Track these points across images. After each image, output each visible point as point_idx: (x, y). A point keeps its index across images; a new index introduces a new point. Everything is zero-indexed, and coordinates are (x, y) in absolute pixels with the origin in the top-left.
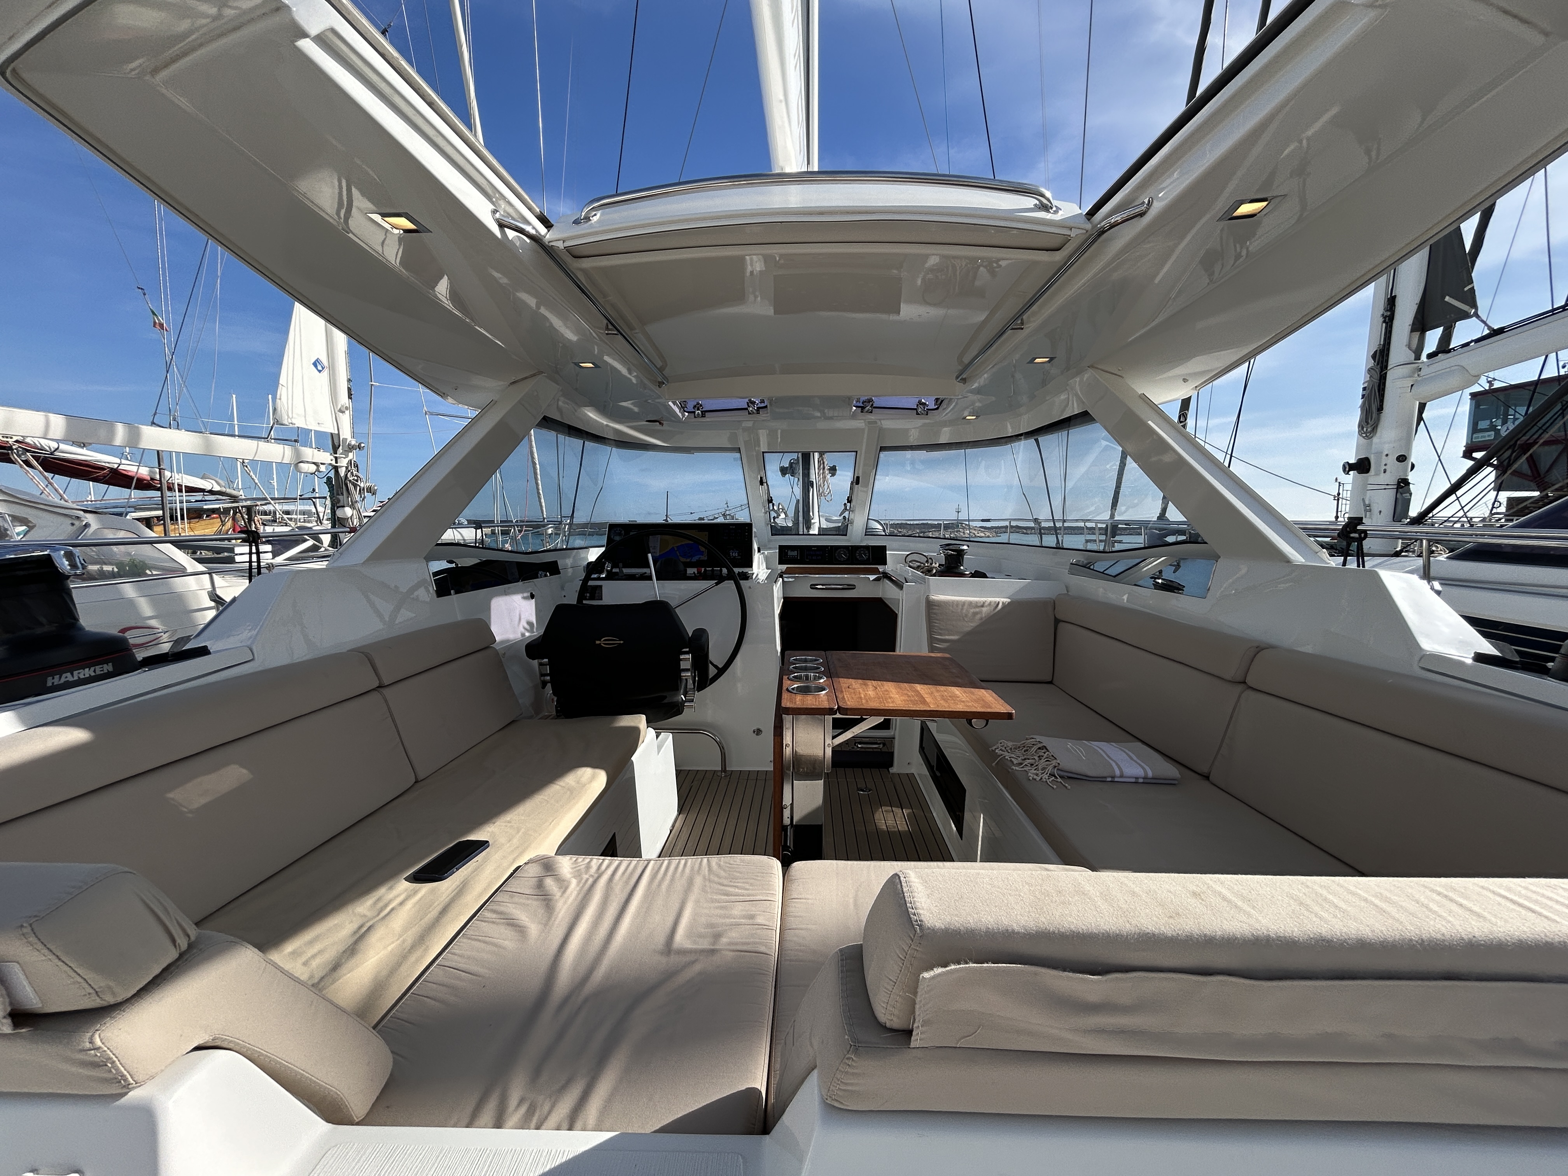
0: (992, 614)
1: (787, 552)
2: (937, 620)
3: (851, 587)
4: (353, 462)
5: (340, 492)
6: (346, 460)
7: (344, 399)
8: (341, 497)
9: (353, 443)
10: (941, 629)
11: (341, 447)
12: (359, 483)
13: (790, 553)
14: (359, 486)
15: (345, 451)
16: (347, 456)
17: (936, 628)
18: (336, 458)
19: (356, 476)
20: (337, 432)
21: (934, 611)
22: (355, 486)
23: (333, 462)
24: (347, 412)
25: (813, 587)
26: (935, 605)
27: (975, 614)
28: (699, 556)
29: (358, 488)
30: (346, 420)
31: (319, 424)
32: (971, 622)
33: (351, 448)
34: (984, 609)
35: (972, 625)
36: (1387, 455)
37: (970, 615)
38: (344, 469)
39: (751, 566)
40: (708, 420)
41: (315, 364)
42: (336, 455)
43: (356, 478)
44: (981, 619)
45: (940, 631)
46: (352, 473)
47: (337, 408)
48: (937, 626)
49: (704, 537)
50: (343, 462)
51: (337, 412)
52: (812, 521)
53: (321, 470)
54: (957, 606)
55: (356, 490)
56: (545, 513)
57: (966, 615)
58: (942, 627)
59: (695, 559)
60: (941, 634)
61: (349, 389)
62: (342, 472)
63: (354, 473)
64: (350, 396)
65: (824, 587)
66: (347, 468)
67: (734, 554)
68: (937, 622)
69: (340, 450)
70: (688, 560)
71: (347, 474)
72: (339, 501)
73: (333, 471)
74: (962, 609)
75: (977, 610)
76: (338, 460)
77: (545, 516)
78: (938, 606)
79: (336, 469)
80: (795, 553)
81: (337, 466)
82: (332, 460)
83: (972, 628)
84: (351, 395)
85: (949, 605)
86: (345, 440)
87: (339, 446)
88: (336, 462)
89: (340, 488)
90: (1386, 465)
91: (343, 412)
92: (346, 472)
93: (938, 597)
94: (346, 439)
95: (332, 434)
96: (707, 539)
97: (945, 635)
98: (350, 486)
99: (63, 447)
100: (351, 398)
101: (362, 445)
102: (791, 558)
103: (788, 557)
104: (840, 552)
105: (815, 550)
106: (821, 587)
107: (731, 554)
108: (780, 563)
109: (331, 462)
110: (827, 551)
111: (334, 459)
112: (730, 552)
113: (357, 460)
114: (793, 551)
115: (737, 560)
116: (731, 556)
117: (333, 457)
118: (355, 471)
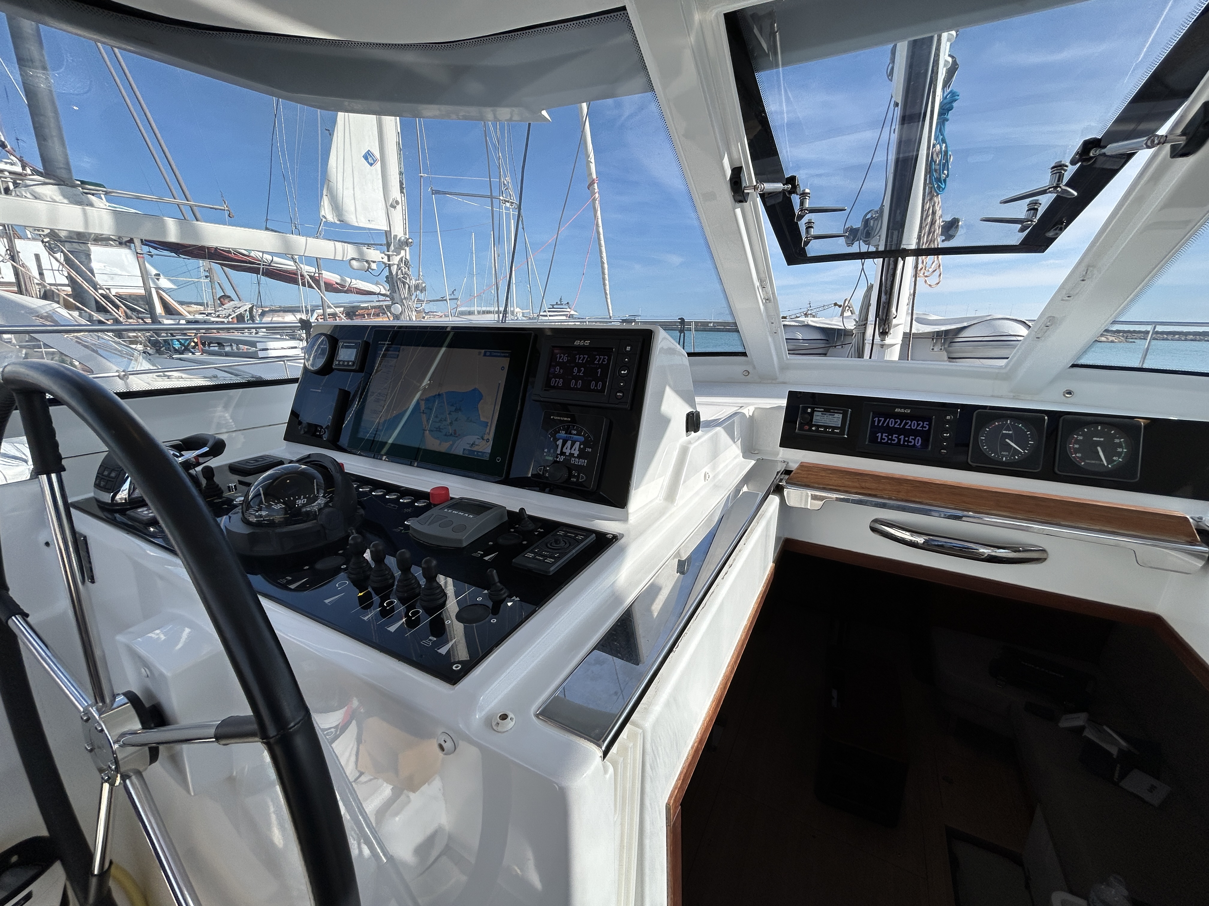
1: (812, 415)
4: (404, 259)
5: (394, 290)
6: (399, 257)
7: (395, 193)
8: (395, 295)
9: (404, 238)
11: (393, 244)
12: (408, 281)
13: (821, 418)
14: (408, 284)
15: (397, 248)
16: (399, 254)
18: (389, 256)
19: (405, 274)
20: (388, 229)
22: (404, 283)
23: (385, 260)
24: (399, 207)
28: (471, 439)
29: (407, 286)
30: (398, 216)
31: (369, 221)
33: (401, 245)
38: (396, 266)
41: (366, 157)
42: (388, 253)
43: (405, 276)
46: (402, 271)
47: (388, 202)
50: (396, 260)
51: (389, 207)
52: (894, 322)
53: (372, 268)
55: (405, 287)
56: (611, 312)
59: (461, 446)
61: (401, 184)
62: (394, 269)
63: (404, 271)
64: (402, 190)
66: (398, 265)
67: (570, 448)
69: (392, 246)
71: (398, 272)
73: (387, 269)
76: (391, 258)
77: (611, 315)
79: (389, 267)
80: (835, 420)
81: (389, 265)
82: (382, 258)
84: (403, 188)
86: (397, 237)
87: (391, 243)
88: (389, 260)
89: (394, 286)
91: (395, 207)
92: (397, 269)
95: (383, 231)
98: (401, 283)
99: (276, 259)
100: (403, 192)
101: (410, 241)
102: (817, 431)
103: (810, 430)
104: (1001, 428)
105: (902, 417)
106: (907, 536)
107: (560, 442)
108: (788, 441)
109: (383, 260)
110: (948, 422)
111: (386, 257)
112: (563, 434)
113: (408, 257)
114: (827, 411)
115: (579, 468)
116: (562, 453)
117: (385, 255)
118: (405, 268)
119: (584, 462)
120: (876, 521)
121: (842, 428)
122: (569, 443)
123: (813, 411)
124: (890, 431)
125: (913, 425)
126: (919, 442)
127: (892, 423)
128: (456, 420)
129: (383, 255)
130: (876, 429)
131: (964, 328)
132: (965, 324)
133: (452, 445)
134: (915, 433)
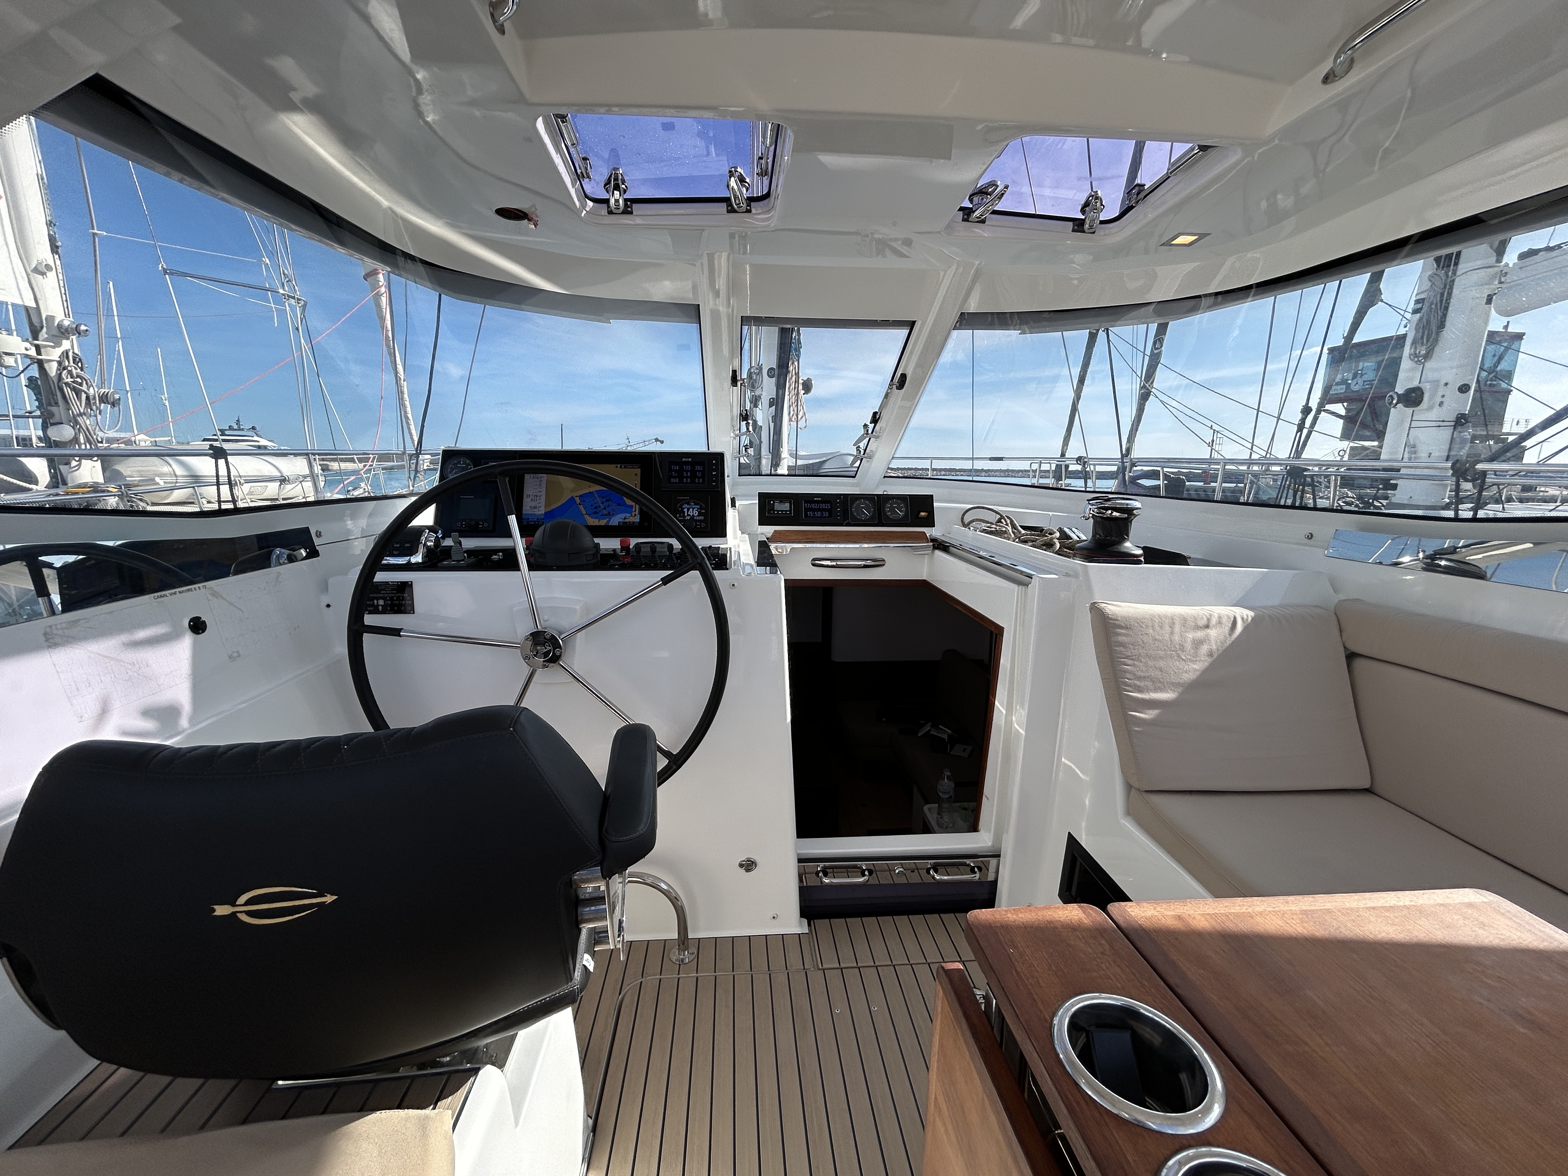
0: (1229, 642)
1: (772, 505)
2: (1127, 657)
3: (878, 563)
4: (71, 354)
5: (52, 401)
6: (58, 351)
7: (43, 252)
8: (54, 409)
9: (66, 323)
10: (1139, 678)
11: (45, 330)
12: (84, 388)
13: (778, 506)
14: (85, 393)
15: (53, 335)
16: (57, 345)
17: (1128, 675)
18: (38, 348)
19: (78, 376)
20: (34, 305)
21: (1120, 638)
22: (78, 393)
23: (33, 352)
24: (52, 274)
25: (815, 563)
26: (1120, 627)
27: (1198, 643)
28: (623, 516)
29: (84, 396)
30: (50, 286)
32: (1194, 662)
33: (63, 332)
34: (1213, 633)
35: (1196, 667)
36: (1446, 384)
37: (1188, 646)
38: (55, 365)
39: (723, 534)
40: (639, 221)
42: (36, 342)
43: (79, 380)
44: (1210, 654)
45: (1138, 683)
46: (70, 372)
47: (29, 265)
48: (1130, 672)
49: (631, 478)
50: (53, 355)
51: (30, 272)
53: (7, 364)
54: (1161, 627)
55: (79, 398)
57: (1182, 648)
58: (1139, 673)
59: (615, 521)
60: (1140, 690)
61: (52, 240)
62: (52, 369)
63: (74, 371)
64: (54, 249)
65: (835, 563)
66: (60, 363)
67: (692, 512)
68: (1129, 662)
69: (43, 334)
70: (603, 522)
71: (61, 374)
72: (52, 415)
73: (35, 366)
74: (1172, 633)
75: (1200, 634)
76: (42, 350)
78: (1127, 628)
79: (40, 364)
80: (786, 506)
81: (40, 360)
82: (26, 349)
83: (1198, 673)
84: (57, 247)
85: (1147, 627)
86: (50, 319)
87: (42, 328)
88: (39, 352)
89: (53, 394)
90: (1443, 396)
91: (43, 274)
92: (58, 369)
93: (1117, 608)
94: (53, 317)
95: (27, 309)
96: (638, 482)
97: (1148, 690)
98: (67, 391)
100: (57, 253)
101: (83, 328)
102: (778, 513)
103: (774, 513)
104: (859, 504)
105: (818, 502)
106: (828, 563)
107: (686, 510)
108: (762, 522)
109: (28, 353)
110: (838, 503)
111: (33, 349)
112: (686, 506)
113: (76, 351)
114: (781, 502)
115: (699, 521)
116: (688, 515)
117: (31, 344)
118: (76, 369)
119: (702, 518)
120: (814, 560)
121: (790, 511)
122: (691, 510)
123: (774, 503)
124: (814, 510)
125: (823, 506)
126: (826, 514)
127: (813, 506)
128: (608, 506)
129: (28, 345)
130: (807, 510)
131: (824, 462)
132: (825, 459)
133: (609, 521)
134: (825, 510)
